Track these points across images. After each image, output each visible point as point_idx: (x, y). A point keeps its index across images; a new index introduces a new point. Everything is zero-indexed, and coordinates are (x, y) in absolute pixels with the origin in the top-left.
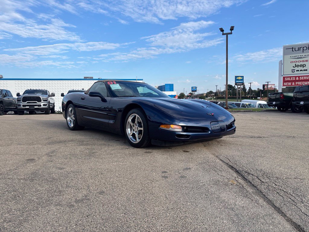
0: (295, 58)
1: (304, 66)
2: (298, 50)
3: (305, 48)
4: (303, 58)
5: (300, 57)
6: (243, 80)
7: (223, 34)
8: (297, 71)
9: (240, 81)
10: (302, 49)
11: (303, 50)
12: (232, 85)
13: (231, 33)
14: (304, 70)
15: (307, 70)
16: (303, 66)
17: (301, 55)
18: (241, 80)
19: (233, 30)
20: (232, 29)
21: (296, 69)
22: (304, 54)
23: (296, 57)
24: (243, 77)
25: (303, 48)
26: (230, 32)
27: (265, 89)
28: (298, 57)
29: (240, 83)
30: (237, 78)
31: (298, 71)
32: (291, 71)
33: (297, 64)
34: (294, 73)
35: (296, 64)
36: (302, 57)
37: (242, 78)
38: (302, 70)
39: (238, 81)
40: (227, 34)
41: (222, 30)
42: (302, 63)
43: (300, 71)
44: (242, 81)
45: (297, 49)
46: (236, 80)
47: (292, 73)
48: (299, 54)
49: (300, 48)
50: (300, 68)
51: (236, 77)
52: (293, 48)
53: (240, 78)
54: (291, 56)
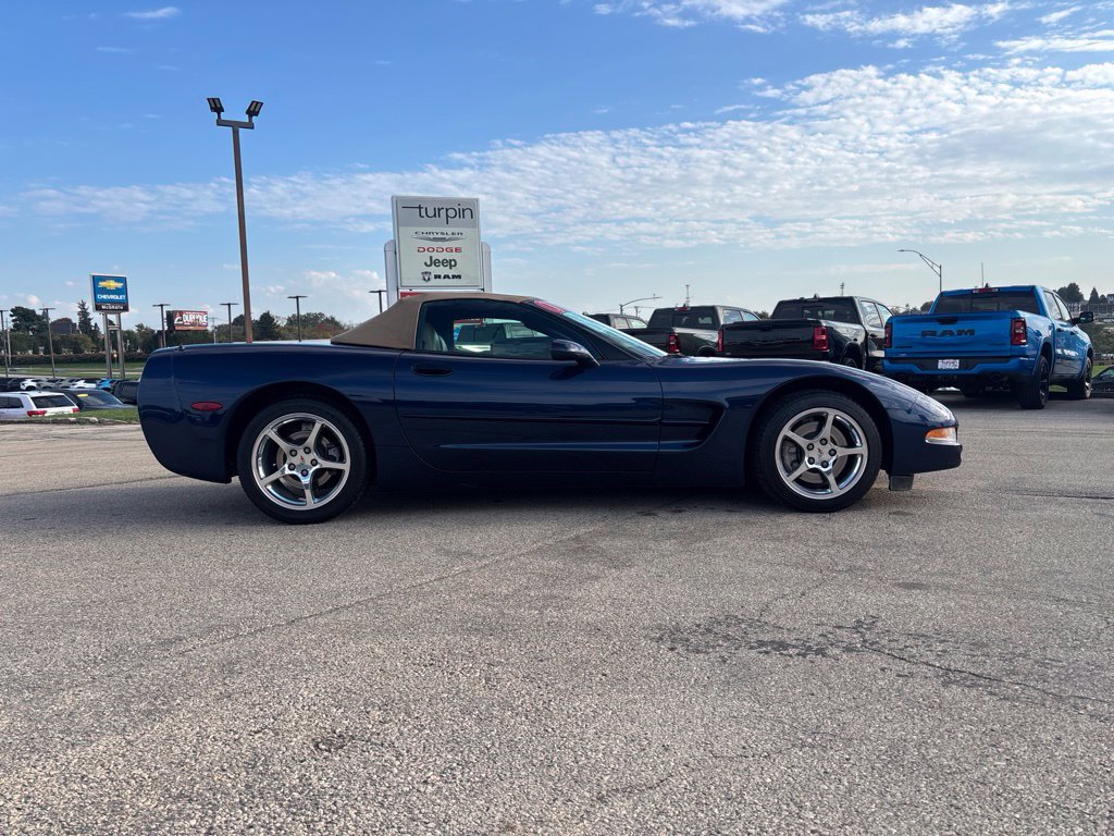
0: (429, 239)
1: (453, 263)
2: (435, 215)
3: (451, 213)
4: (450, 239)
5: (440, 236)
6: (123, 291)
7: (220, 123)
8: (436, 277)
9: (112, 297)
10: (443, 212)
11: (447, 216)
12: (33, 311)
13: (250, 126)
14: (454, 277)
15: (459, 277)
16: (450, 263)
17: (445, 230)
18: (117, 291)
19: (257, 114)
20: (253, 111)
21: (434, 270)
22: (449, 230)
23: (431, 236)
24: (123, 280)
25: (447, 210)
26: (246, 119)
27: (177, 328)
28: (435, 236)
29: (113, 302)
30: (102, 284)
31: (439, 277)
32: (421, 276)
33: (436, 256)
34: (429, 283)
35: (431, 258)
36: (447, 237)
37: (120, 285)
38: (448, 277)
39: (104, 297)
40: (236, 126)
41: (216, 106)
42: (448, 256)
43: (445, 277)
44: (122, 297)
45: (431, 213)
46: (97, 291)
47: (424, 283)
48: (439, 228)
49: (439, 210)
50: (443, 271)
51: (96, 279)
52: (420, 207)
53: (112, 285)
54: (417, 229)
